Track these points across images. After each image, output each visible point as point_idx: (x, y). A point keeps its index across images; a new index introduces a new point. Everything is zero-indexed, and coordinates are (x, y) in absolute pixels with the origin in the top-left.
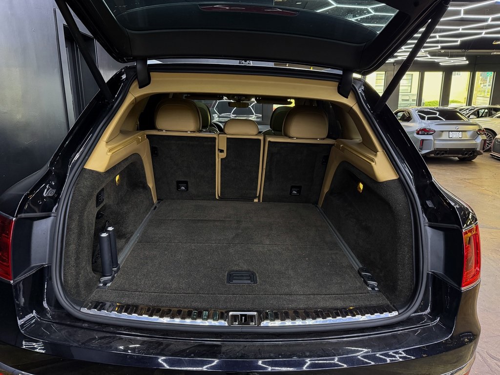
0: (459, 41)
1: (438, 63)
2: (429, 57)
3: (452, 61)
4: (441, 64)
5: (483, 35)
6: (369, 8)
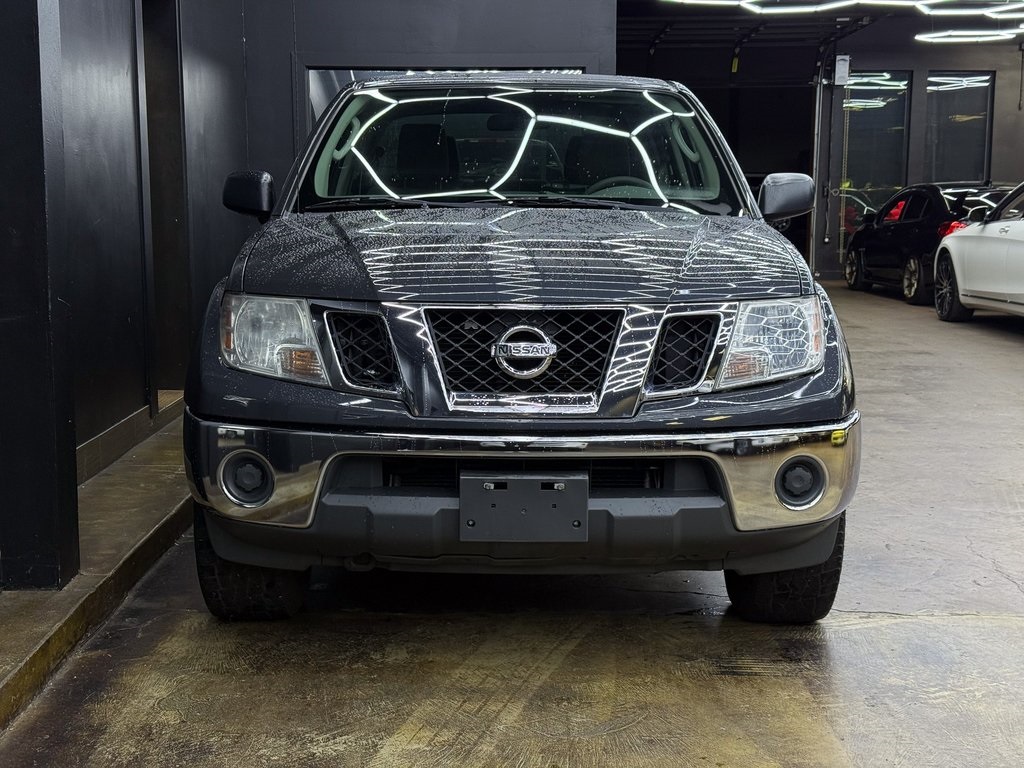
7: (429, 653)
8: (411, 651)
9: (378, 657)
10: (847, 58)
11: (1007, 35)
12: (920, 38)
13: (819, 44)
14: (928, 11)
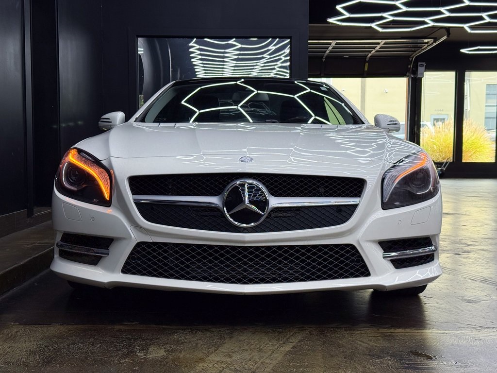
7: (181, 352)
8: (168, 351)
9: (142, 355)
10: (424, 63)
12: (463, 51)
13: (409, 56)
14: (469, 30)
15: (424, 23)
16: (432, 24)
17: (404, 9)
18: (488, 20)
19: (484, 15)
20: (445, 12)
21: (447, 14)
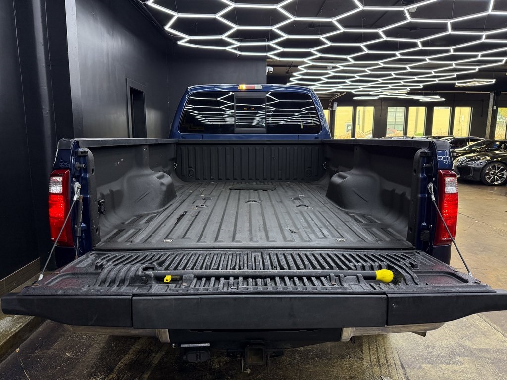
0: (421, 85)
1: (418, 101)
2: (406, 96)
3: (430, 99)
4: (420, 100)
5: (437, 82)
6: (337, 65)
10: (337, 103)
11: (376, 98)
12: (354, 98)
13: (329, 100)
14: (354, 93)
15: (331, 90)
16: (335, 90)
17: (320, 85)
18: (362, 89)
19: (360, 87)
20: (340, 86)
21: (342, 87)
